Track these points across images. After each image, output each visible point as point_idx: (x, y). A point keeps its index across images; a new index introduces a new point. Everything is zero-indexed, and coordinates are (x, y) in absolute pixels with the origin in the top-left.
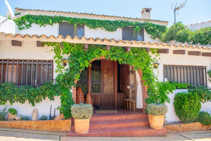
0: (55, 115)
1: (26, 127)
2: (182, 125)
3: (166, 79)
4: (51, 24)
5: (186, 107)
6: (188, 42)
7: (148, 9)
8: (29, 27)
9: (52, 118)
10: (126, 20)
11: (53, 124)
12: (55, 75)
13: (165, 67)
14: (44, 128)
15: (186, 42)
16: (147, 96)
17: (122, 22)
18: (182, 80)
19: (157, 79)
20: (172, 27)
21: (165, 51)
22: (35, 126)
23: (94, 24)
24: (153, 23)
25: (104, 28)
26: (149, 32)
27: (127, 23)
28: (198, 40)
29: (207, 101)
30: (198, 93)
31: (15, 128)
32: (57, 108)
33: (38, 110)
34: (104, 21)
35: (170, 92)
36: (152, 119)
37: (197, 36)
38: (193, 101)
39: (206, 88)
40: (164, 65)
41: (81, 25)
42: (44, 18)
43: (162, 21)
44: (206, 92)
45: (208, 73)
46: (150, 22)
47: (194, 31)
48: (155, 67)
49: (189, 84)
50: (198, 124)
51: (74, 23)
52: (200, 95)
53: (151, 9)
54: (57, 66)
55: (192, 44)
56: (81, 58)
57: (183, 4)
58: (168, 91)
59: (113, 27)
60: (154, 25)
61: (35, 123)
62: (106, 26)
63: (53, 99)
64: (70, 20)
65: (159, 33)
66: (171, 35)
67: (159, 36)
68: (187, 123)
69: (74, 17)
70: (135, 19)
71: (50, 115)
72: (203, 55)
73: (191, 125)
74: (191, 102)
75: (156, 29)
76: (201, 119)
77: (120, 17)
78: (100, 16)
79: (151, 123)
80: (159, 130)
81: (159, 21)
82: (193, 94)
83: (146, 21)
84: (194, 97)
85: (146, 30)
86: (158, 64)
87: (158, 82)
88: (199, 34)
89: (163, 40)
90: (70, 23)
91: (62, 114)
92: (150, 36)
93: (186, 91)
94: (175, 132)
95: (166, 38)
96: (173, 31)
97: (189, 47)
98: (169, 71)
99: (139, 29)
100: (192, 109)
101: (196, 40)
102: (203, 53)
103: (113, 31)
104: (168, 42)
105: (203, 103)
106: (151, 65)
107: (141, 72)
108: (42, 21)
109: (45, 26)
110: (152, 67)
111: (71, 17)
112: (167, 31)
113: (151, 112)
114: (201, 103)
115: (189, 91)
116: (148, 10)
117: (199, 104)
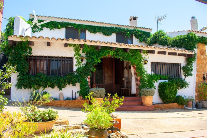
0: (75, 97)
1: (57, 105)
2: (164, 105)
3: (153, 72)
4: (59, 29)
5: (167, 91)
6: (167, 46)
7: (135, 17)
8: (41, 30)
9: (74, 99)
10: (120, 27)
11: (76, 103)
12: (75, 68)
13: (152, 64)
14: (70, 106)
15: (166, 46)
16: (140, 84)
17: (116, 28)
18: (164, 73)
19: (146, 72)
20: (156, 34)
21: (152, 52)
22: (64, 104)
23: (94, 29)
24: (141, 30)
25: (102, 33)
26: (137, 37)
27: (120, 29)
28: (175, 44)
29: (181, 88)
30: (175, 82)
31: (49, 105)
32: (77, 92)
33: (63, 94)
34: (102, 27)
35: (155, 82)
36: (144, 99)
37: (174, 41)
38: (172, 87)
39: (180, 79)
40: (151, 62)
41: (84, 30)
42: (54, 24)
43: (147, 28)
44: (181, 82)
45: (182, 68)
46: (138, 29)
47: (172, 38)
48: (145, 63)
49: (169, 76)
50: (175, 104)
51: (78, 28)
52: (176, 83)
53: (137, 17)
54: (77, 62)
55: (171, 47)
56: (95, 56)
57: (164, 17)
58: (154, 81)
59: (109, 32)
60: (141, 32)
61: (64, 102)
62: (104, 31)
63: (75, 85)
64: (75, 26)
65: (145, 38)
66: (155, 40)
67: (145, 40)
68: (168, 103)
69: (78, 23)
70: (126, 26)
71: (72, 97)
72: (178, 55)
73: (171, 104)
74: (171, 88)
75: (143, 34)
76: (177, 100)
77: (115, 24)
78: (99, 23)
79: (144, 102)
80: (149, 106)
81: (145, 28)
82: (172, 83)
83: (135, 28)
84: (172, 84)
85: (135, 35)
86: (147, 61)
87: (147, 74)
88: (176, 40)
89: (148, 44)
90: (75, 28)
91: (81, 96)
92: (138, 40)
93: (167, 81)
94: (159, 109)
95: (151, 41)
96: (156, 37)
97: (169, 49)
98: (154, 66)
99: (130, 34)
100: (171, 93)
101: (173, 44)
102: (178, 54)
103: (109, 35)
104: (152, 45)
105: (179, 89)
106: (142, 62)
107: (136, 67)
108: (52, 26)
109: (54, 30)
110: (143, 63)
111: (76, 23)
112: (152, 36)
113: (144, 94)
114: (178, 89)
115: (168, 81)
116: (135, 19)
117: (176, 89)
